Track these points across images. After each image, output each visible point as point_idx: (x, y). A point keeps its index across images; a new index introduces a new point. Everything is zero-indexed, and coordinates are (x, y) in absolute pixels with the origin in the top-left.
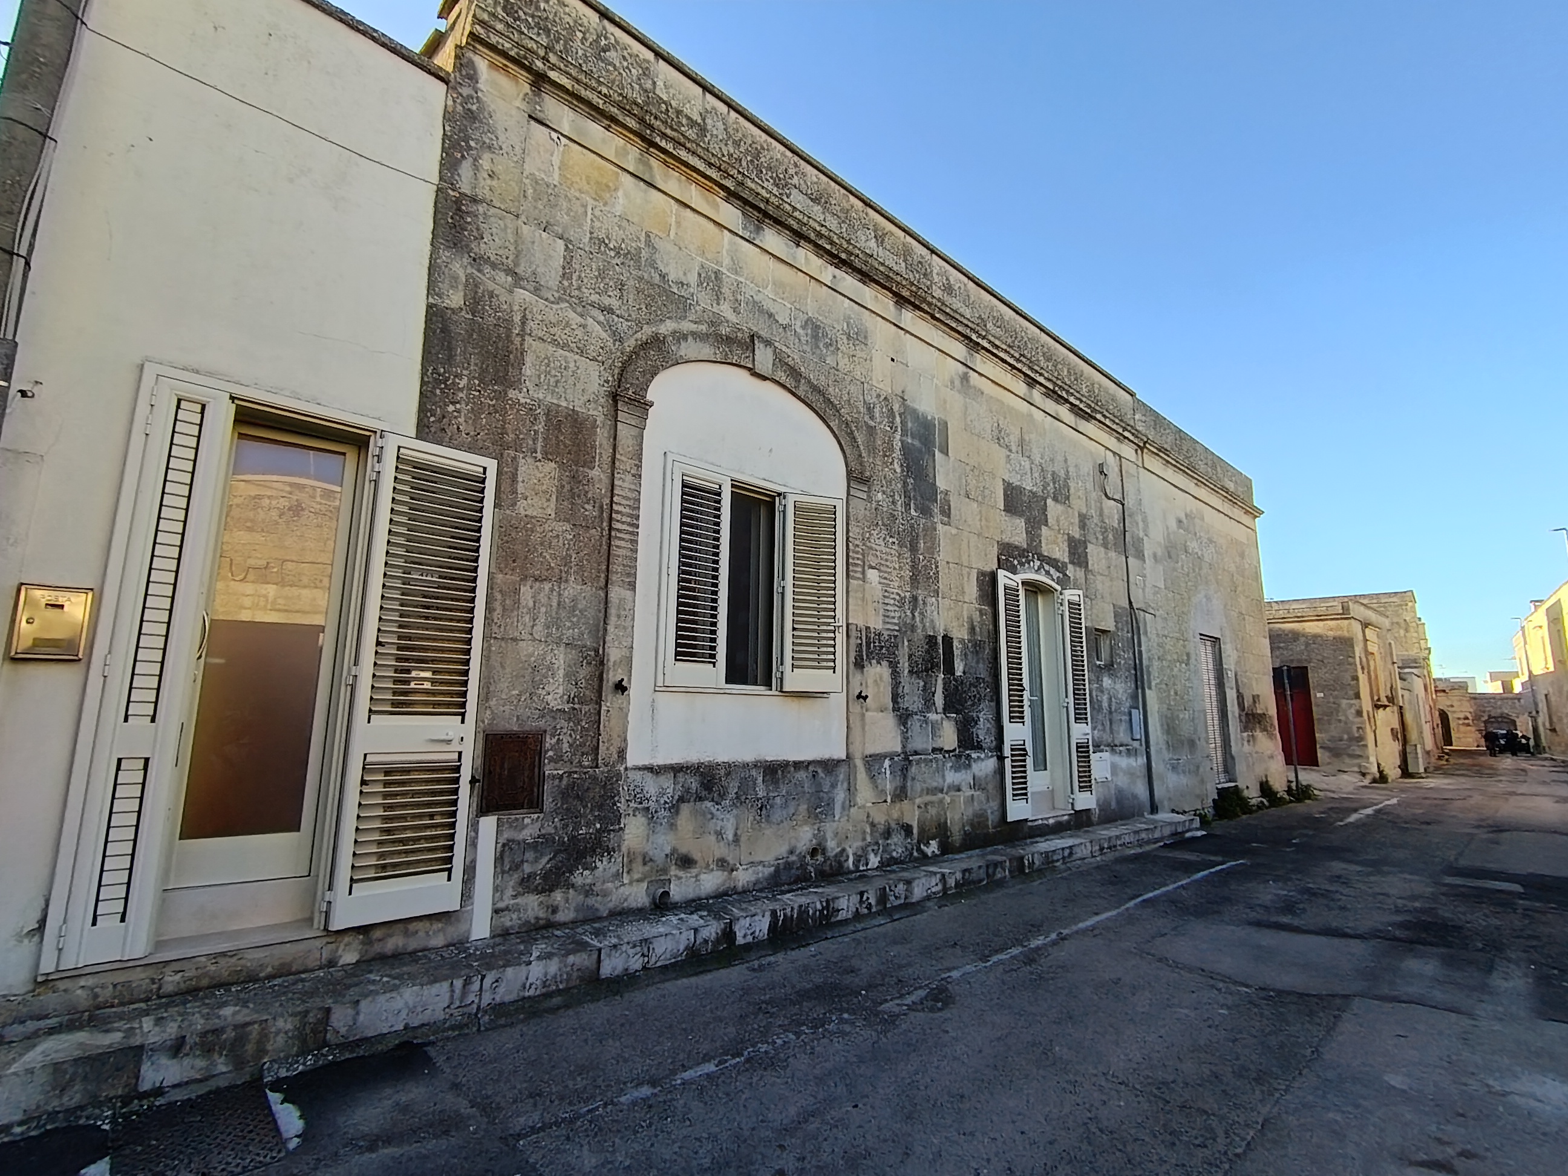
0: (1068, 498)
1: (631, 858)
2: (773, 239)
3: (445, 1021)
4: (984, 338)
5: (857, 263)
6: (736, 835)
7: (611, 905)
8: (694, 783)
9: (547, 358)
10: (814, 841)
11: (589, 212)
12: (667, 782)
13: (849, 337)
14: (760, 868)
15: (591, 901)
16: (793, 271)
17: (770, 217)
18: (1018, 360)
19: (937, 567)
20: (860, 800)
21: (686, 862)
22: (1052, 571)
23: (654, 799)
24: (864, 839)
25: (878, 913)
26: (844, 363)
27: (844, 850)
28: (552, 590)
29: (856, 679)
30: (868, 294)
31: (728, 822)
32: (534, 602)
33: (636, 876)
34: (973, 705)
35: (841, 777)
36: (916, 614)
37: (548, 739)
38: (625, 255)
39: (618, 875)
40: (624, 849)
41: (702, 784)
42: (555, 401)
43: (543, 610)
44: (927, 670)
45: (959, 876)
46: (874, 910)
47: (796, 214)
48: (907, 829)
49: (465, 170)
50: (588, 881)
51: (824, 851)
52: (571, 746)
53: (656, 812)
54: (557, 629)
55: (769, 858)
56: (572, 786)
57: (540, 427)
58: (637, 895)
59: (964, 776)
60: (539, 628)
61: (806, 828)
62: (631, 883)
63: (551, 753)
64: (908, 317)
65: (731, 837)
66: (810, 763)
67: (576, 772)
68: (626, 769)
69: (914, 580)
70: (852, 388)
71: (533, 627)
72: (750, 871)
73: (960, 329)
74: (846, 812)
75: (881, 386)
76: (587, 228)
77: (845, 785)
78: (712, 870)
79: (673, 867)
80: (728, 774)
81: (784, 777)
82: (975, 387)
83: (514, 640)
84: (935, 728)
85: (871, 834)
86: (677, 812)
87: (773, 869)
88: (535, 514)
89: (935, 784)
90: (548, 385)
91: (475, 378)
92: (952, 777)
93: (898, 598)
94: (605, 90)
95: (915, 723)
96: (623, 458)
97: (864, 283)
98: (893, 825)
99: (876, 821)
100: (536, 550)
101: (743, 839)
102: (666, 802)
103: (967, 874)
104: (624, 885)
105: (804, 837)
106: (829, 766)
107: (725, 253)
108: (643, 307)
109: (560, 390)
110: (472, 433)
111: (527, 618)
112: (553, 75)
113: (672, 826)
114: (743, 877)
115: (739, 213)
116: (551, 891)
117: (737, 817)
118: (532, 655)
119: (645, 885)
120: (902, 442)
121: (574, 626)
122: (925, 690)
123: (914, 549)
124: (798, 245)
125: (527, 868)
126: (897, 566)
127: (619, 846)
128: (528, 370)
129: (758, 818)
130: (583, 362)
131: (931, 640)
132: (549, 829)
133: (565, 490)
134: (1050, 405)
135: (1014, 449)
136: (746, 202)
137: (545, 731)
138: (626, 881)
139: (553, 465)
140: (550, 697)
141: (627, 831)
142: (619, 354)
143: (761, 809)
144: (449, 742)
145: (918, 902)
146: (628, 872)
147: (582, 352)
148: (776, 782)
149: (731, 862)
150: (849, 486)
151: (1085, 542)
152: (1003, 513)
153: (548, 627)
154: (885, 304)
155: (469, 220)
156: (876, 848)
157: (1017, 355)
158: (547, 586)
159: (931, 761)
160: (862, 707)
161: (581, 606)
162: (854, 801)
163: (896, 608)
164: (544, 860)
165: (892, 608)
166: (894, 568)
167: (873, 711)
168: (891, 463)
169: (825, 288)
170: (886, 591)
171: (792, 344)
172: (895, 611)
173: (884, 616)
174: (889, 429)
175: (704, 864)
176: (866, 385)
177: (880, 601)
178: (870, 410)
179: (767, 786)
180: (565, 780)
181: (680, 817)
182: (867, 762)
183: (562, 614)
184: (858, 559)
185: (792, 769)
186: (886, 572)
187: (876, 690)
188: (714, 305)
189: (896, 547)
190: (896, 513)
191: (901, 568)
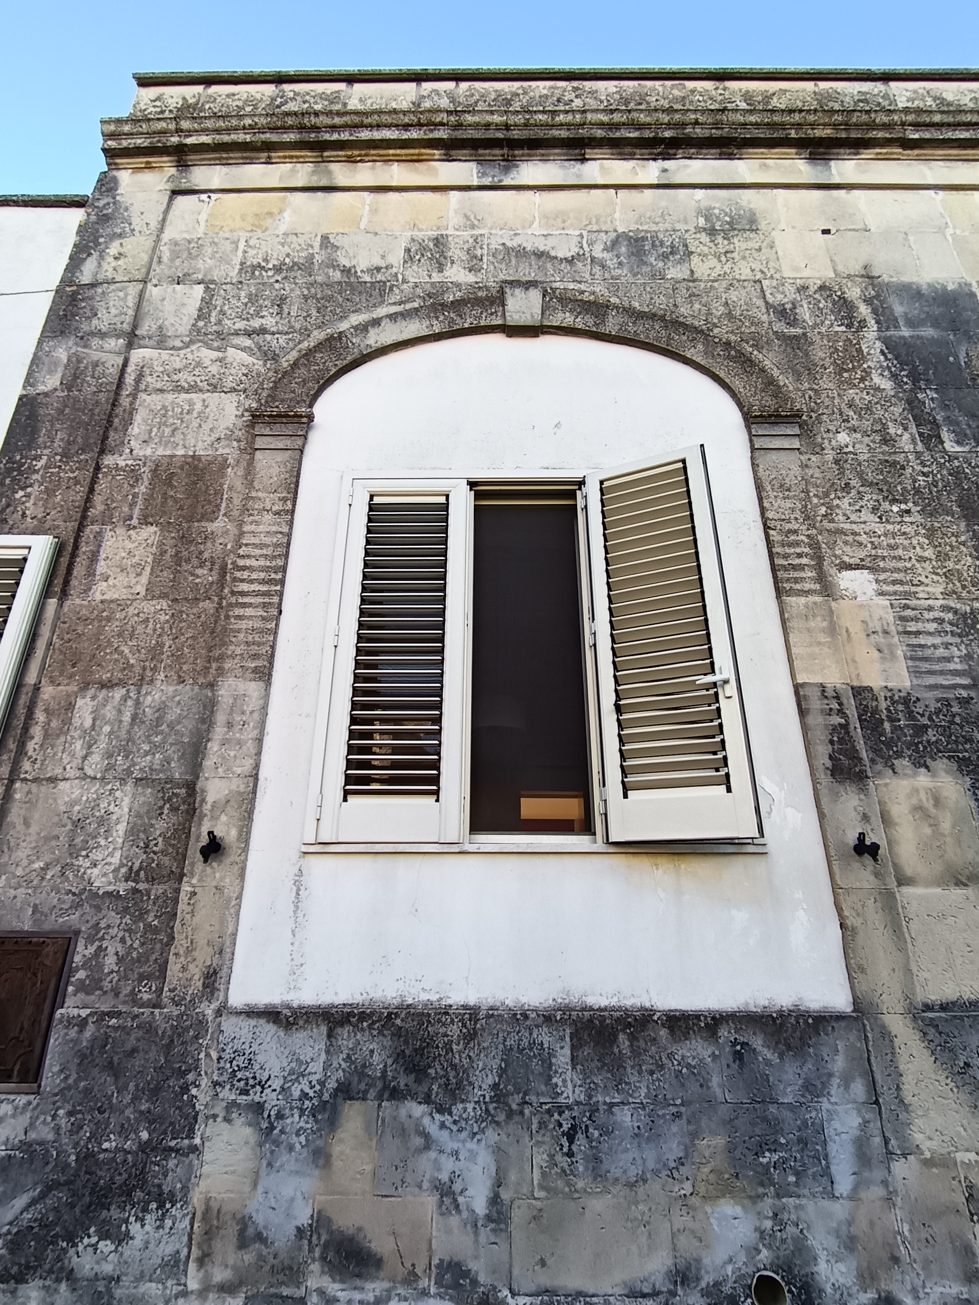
1: (211, 1221)
2: (535, 169)
5: (700, 133)
6: (495, 1200)
8: (377, 1054)
9: (164, 407)
10: (765, 1255)
11: (242, 245)
12: (310, 1047)
13: (712, 232)
16: (579, 194)
17: (521, 145)
21: (352, 1258)
23: (276, 1084)
26: (704, 268)
28: (125, 698)
29: (852, 799)
30: (742, 166)
32: (94, 720)
33: (220, 1275)
35: (839, 1064)
37: (80, 947)
38: (290, 269)
39: (175, 1266)
40: (196, 1198)
41: (399, 1056)
42: (168, 453)
43: (107, 729)
49: (89, 264)
50: (108, 1268)
51: (806, 1292)
52: (120, 960)
53: (280, 1116)
54: (126, 757)
56: (101, 1042)
57: (142, 488)
60: (95, 758)
61: (728, 1208)
62: (203, 1293)
63: (81, 974)
64: (847, 167)
65: (480, 1206)
67: (118, 1015)
68: (219, 1013)
70: (733, 296)
71: (85, 758)
74: (878, 1174)
75: (806, 273)
76: (237, 261)
77: (859, 1089)
78: (425, 1293)
79: (315, 1267)
80: (470, 1037)
81: (636, 1053)
83: (53, 780)
86: (333, 1123)
88: (116, 596)
90: (163, 436)
93: (949, 616)
94: (248, 122)
100: (110, 643)
101: (519, 1215)
102: (304, 1096)
104: (184, 1294)
105: (728, 1234)
106: (792, 1030)
107: (451, 214)
109: (178, 438)
110: (40, 516)
111: (79, 744)
112: (189, 141)
113: (319, 1157)
115: (473, 166)
116: (20, 1279)
117: (498, 1151)
118: (73, 803)
121: (155, 749)
124: (583, 160)
126: (929, 554)
127: (185, 1189)
128: (136, 429)
129: (563, 1161)
132: (45, 1133)
133: (167, 557)
136: (474, 145)
137: (77, 933)
138: (193, 1284)
139: (153, 529)
140: (96, 871)
141: (207, 1156)
142: (271, 374)
143: (571, 1136)
146: (201, 1262)
147: (214, 388)
149: (482, 1279)
150: (750, 435)
153: (110, 756)
154: (792, 166)
155: (83, 304)
158: (118, 693)
160: (877, 875)
161: (170, 717)
162: (903, 1139)
163: (949, 639)
164: (20, 1202)
165: (938, 640)
166: (922, 559)
167: (927, 885)
168: (862, 379)
169: (648, 192)
170: (906, 607)
171: (587, 276)
172: (947, 646)
173: (912, 658)
174: (843, 328)
175: (401, 1272)
176: (766, 283)
177: (893, 629)
178: (785, 313)
179: (586, 1075)
180: (88, 1033)
181: (341, 1134)
182: (932, 1023)
183: (139, 732)
184: (800, 556)
185: (663, 1032)
186: (898, 570)
187: (928, 831)
188: (434, 274)
189: (917, 518)
190: (900, 458)
191: (942, 557)
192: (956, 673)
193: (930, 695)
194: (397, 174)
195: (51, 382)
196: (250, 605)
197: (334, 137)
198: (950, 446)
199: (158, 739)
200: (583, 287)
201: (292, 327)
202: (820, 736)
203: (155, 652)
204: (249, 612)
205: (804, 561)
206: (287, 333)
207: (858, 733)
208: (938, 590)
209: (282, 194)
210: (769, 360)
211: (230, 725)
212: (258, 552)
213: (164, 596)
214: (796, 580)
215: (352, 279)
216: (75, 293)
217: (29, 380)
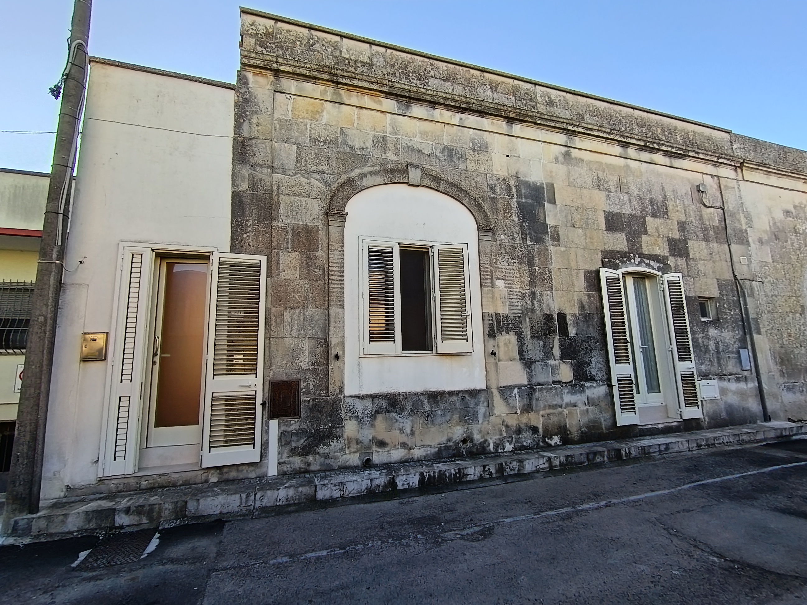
0: (667, 213)
1: (349, 440)
2: (418, 110)
3: (238, 512)
4: (578, 126)
5: (474, 107)
6: (412, 430)
7: (339, 464)
8: (384, 404)
9: (291, 202)
10: (465, 435)
11: (309, 126)
12: (368, 403)
13: (474, 150)
14: (429, 448)
15: (328, 461)
16: (432, 124)
17: (413, 99)
18: (609, 134)
19: (550, 272)
20: (496, 412)
21: (382, 444)
22: (652, 263)
23: (361, 412)
24: (501, 435)
25: (497, 478)
26: (471, 166)
27: (486, 440)
28: (300, 313)
29: (491, 342)
30: (486, 123)
31: (407, 425)
32: (291, 319)
33: (353, 450)
34: (586, 353)
35: (482, 399)
36: (535, 302)
37: (302, 383)
38: (329, 143)
39: (342, 449)
40: (345, 436)
41: (389, 404)
42: (296, 223)
43: (296, 322)
44: (545, 335)
45: (563, 459)
46: (494, 476)
47: (429, 92)
48: (535, 430)
49: (246, 126)
50: (326, 451)
51: (472, 440)
52: (314, 386)
53: (362, 418)
54: (304, 331)
55: (435, 443)
56: (315, 405)
57: (290, 236)
58: (354, 459)
59: (580, 397)
60: (294, 331)
61: (458, 427)
63: (304, 390)
64: (517, 129)
65: (409, 431)
66: (459, 392)
67: (317, 399)
68: (344, 397)
69: (532, 283)
70: (478, 179)
71: (291, 331)
72: (422, 449)
73: (557, 125)
74: (487, 419)
75: (500, 173)
76: (308, 135)
77: (485, 404)
78: (398, 448)
79: (374, 446)
80: (405, 399)
81: (442, 400)
82: (576, 158)
84: (554, 369)
85: (507, 432)
86: (375, 418)
87: (437, 449)
88: (289, 278)
89: (555, 403)
90: (293, 215)
91: (255, 220)
92: (568, 398)
93: (520, 294)
94: (308, 66)
95: (538, 367)
96: (333, 244)
97: (483, 117)
98: (522, 426)
99: (509, 424)
100: (291, 295)
101: (417, 433)
102: (368, 413)
103: (570, 459)
104: (346, 454)
105: (458, 432)
106: (474, 393)
107: (388, 125)
108: (341, 166)
109: (299, 217)
110: (256, 245)
111: (288, 327)
112: (282, 68)
113: (372, 426)
114: (417, 453)
115: (395, 102)
116: (306, 455)
117: (412, 421)
118: (292, 344)
119: (358, 454)
120: (517, 202)
121: (313, 328)
122: (544, 346)
123: (531, 263)
124: (434, 108)
125: (294, 444)
126: (518, 276)
127: (342, 435)
128: (281, 211)
129: (426, 422)
130: (309, 201)
131: (548, 318)
132: (304, 426)
133: (304, 264)
134: (645, 156)
135: (613, 189)
136: (397, 95)
137: (300, 380)
138: (347, 452)
139: (297, 253)
140: (302, 364)
141: (346, 428)
142: (329, 192)
143: (427, 417)
144: (249, 386)
145: (529, 473)
146: (348, 448)
147: (309, 196)
148: (437, 403)
149: (410, 445)
150: (479, 235)
151: (685, 240)
152: (605, 232)
153: (299, 331)
154: (501, 125)
155: (248, 148)
156: (510, 439)
157: (608, 130)
158: (297, 311)
159: (551, 389)
160: (495, 359)
161: (315, 319)
162: (493, 412)
163: (519, 300)
164: (302, 441)
165: (516, 301)
166: (516, 277)
167: (505, 361)
168: (510, 217)
169: (455, 127)
170: (511, 291)
171: (434, 163)
172: (518, 302)
173: (510, 305)
174: (507, 197)
175: (393, 445)
176: (488, 175)
177: (506, 297)
178: (492, 189)
179: (431, 405)
180: (311, 403)
181: (377, 421)
182: (501, 390)
183: (306, 323)
184: (487, 275)
185: (447, 395)
186: (510, 280)
187: (507, 349)
188: (383, 155)
189: (517, 265)
190: (516, 245)
191: (521, 277)
192: (519, 310)
193: (513, 315)
194: (367, 101)
195: (244, 186)
196: (336, 284)
197: (344, 81)
198: (529, 242)
199: (313, 325)
200: (433, 168)
201: (334, 172)
202: (487, 326)
203: (306, 298)
204: (335, 286)
205: (488, 277)
206: (332, 175)
207: (495, 326)
208: (518, 286)
209: (321, 102)
210: (486, 206)
211: (335, 322)
212: (335, 265)
213: (306, 278)
214: (486, 283)
215: (354, 152)
216: (243, 142)
217: (234, 184)
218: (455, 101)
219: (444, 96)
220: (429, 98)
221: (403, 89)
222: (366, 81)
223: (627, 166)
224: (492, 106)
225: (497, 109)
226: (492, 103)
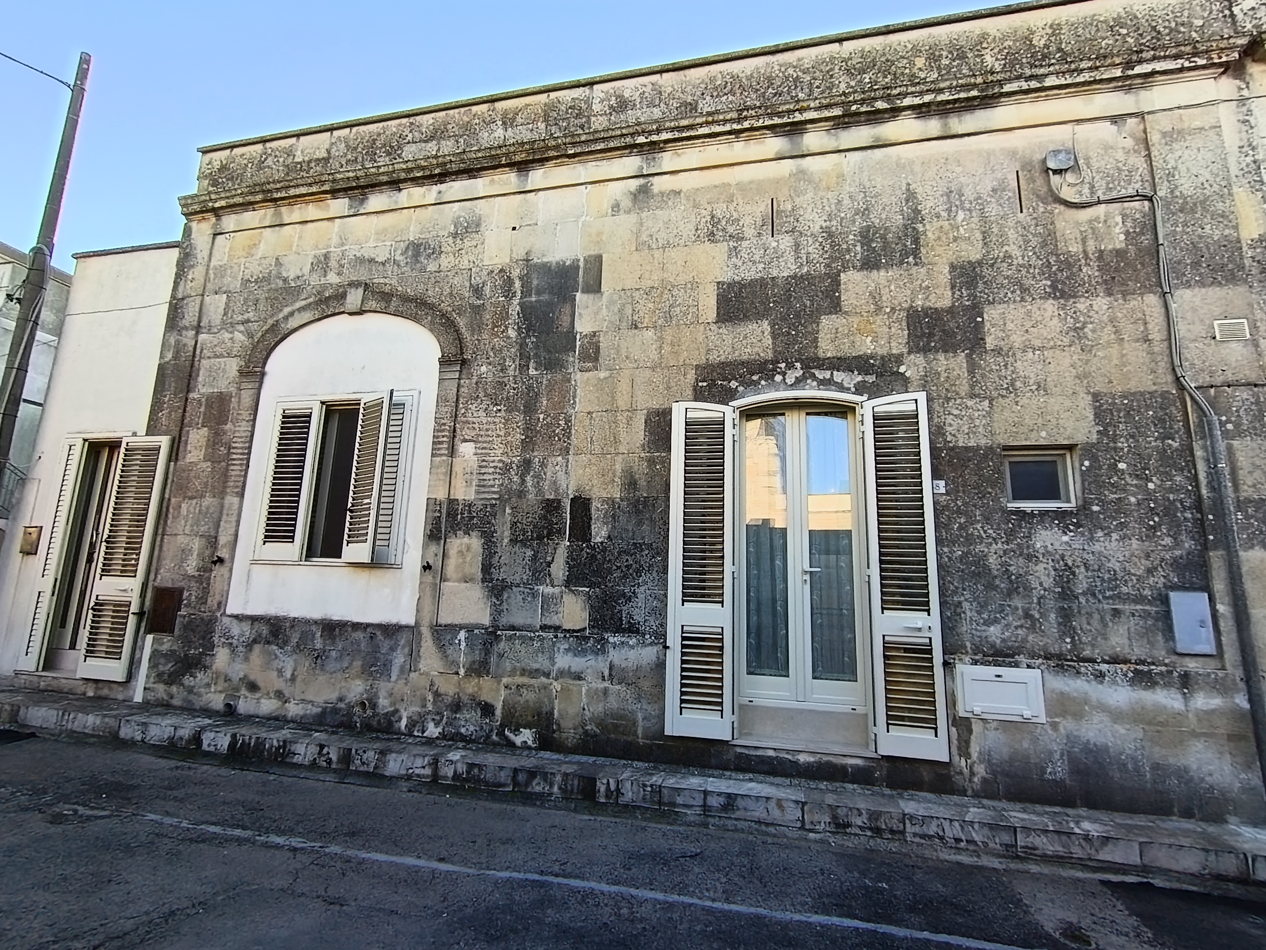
1: (218, 674)
2: (376, 201)
4: (658, 131)
6: (293, 675)
7: (202, 703)
8: (265, 630)
9: (210, 367)
10: (365, 696)
11: (242, 266)
12: (246, 627)
13: (455, 235)
14: (310, 706)
15: (192, 697)
16: (398, 213)
19: (568, 421)
20: (422, 666)
21: (253, 687)
22: (838, 376)
23: (236, 638)
24: (424, 706)
26: (447, 262)
27: (397, 711)
28: (197, 503)
29: (433, 548)
30: (480, 185)
31: (288, 664)
32: (187, 512)
33: (220, 688)
35: (402, 642)
36: (528, 479)
37: (185, 593)
38: (261, 281)
39: (208, 685)
40: (214, 668)
41: (271, 632)
42: (212, 391)
43: (191, 515)
44: (540, 538)
48: (487, 709)
49: (182, 285)
50: (192, 684)
51: (374, 706)
52: (196, 597)
53: (237, 647)
54: (197, 526)
55: (320, 699)
56: (190, 622)
57: (202, 409)
58: (217, 701)
60: (187, 527)
61: (358, 682)
62: (215, 692)
63: (185, 601)
64: (537, 177)
65: (289, 676)
66: (368, 625)
67: (194, 614)
68: (222, 615)
69: (528, 443)
70: (456, 280)
71: (185, 527)
72: (301, 706)
74: (405, 676)
75: (496, 261)
76: (240, 278)
77: (406, 650)
78: (271, 698)
79: (243, 689)
80: (292, 627)
81: (341, 634)
83: (176, 535)
84: (548, 603)
85: (435, 702)
86: (251, 650)
87: (320, 709)
88: (194, 460)
89: (536, 666)
90: (210, 382)
91: (172, 394)
92: (564, 661)
93: (501, 465)
95: (515, 597)
97: (475, 177)
98: (465, 699)
99: (442, 690)
100: (192, 481)
101: (299, 679)
102: (244, 641)
103: (476, 770)
104: (210, 692)
105: (356, 689)
106: (391, 630)
107: (334, 235)
108: (269, 307)
109: (215, 383)
111: (183, 521)
113: (246, 659)
114: (294, 710)
115: (347, 200)
116: (171, 684)
117: (295, 660)
118: (183, 543)
119: (223, 695)
120: (520, 303)
121: (206, 524)
122: (534, 558)
123: (530, 409)
124: (400, 190)
125: (161, 668)
126: (502, 433)
127: (211, 665)
128: (200, 379)
129: (314, 665)
130: (229, 361)
131: (552, 506)
132: (175, 648)
133: (211, 442)
134: (862, 134)
135: (749, 232)
136: (345, 190)
137: (184, 588)
138: (212, 690)
139: (206, 429)
140: (188, 568)
141: (217, 657)
142: (250, 346)
143: (317, 658)
144: (126, 591)
146: (215, 684)
147: (229, 355)
148: (333, 638)
149: (286, 695)
151: (974, 306)
152: (714, 327)
153: (192, 526)
154: (509, 179)
155: (180, 311)
156: (438, 718)
157: (734, 115)
158: (194, 501)
159: (532, 639)
160: (433, 577)
161: (211, 511)
162: (415, 666)
163: (497, 476)
164: (170, 665)
165: (491, 477)
166: (498, 436)
167: (454, 582)
168: (503, 332)
169: (430, 208)
170: (484, 461)
171: (389, 273)
172: (494, 479)
173: (478, 486)
174: (503, 298)
175: (266, 692)
176: (474, 270)
177: (475, 472)
178: (477, 291)
179: (325, 640)
180: (187, 619)
181: (253, 653)
182: (436, 631)
183: (201, 516)
184: (443, 437)
185: (350, 629)
186: (485, 442)
187: (461, 561)
188: (322, 279)
189: (503, 414)
190: (506, 380)
191: (507, 434)
192: (494, 493)
193: (480, 502)
194: (312, 211)
195: (169, 356)
196: (238, 464)
197: (279, 195)
198: (532, 372)
199: (207, 520)
200: (387, 281)
201: (260, 318)
203: (206, 484)
204: (237, 467)
205: (445, 439)
206: (258, 321)
207: (442, 520)
208: (500, 452)
209: (259, 231)
210: (462, 322)
211: (228, 515)
212: (241, 440)
213: (209, 460)
214: (441, 449)
215: (287, 285)
216: (176, 304)
217: (161, 357)
218: (423, 168)
219: (404, 167)
220: (385, 178)
221: (348, 178)
222: (302, 185)
223: (802, 172)
224: (480, 155)
225: (492, 157)
226: (479, 151)
